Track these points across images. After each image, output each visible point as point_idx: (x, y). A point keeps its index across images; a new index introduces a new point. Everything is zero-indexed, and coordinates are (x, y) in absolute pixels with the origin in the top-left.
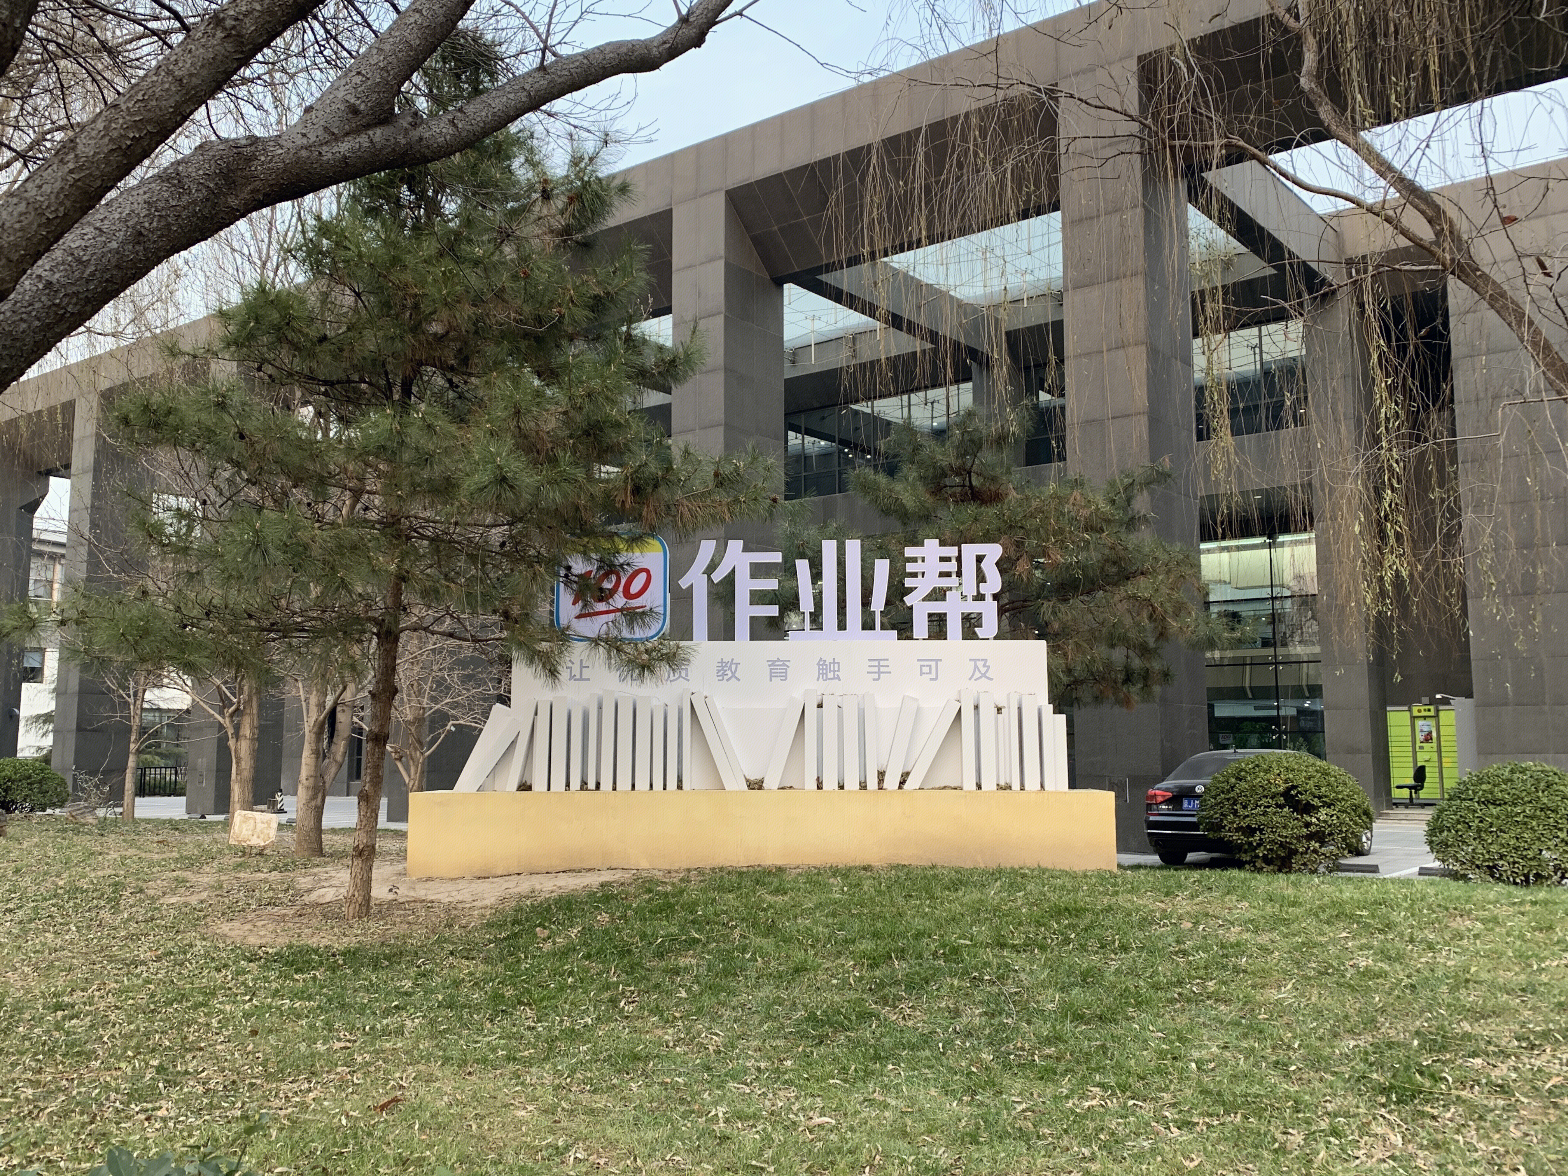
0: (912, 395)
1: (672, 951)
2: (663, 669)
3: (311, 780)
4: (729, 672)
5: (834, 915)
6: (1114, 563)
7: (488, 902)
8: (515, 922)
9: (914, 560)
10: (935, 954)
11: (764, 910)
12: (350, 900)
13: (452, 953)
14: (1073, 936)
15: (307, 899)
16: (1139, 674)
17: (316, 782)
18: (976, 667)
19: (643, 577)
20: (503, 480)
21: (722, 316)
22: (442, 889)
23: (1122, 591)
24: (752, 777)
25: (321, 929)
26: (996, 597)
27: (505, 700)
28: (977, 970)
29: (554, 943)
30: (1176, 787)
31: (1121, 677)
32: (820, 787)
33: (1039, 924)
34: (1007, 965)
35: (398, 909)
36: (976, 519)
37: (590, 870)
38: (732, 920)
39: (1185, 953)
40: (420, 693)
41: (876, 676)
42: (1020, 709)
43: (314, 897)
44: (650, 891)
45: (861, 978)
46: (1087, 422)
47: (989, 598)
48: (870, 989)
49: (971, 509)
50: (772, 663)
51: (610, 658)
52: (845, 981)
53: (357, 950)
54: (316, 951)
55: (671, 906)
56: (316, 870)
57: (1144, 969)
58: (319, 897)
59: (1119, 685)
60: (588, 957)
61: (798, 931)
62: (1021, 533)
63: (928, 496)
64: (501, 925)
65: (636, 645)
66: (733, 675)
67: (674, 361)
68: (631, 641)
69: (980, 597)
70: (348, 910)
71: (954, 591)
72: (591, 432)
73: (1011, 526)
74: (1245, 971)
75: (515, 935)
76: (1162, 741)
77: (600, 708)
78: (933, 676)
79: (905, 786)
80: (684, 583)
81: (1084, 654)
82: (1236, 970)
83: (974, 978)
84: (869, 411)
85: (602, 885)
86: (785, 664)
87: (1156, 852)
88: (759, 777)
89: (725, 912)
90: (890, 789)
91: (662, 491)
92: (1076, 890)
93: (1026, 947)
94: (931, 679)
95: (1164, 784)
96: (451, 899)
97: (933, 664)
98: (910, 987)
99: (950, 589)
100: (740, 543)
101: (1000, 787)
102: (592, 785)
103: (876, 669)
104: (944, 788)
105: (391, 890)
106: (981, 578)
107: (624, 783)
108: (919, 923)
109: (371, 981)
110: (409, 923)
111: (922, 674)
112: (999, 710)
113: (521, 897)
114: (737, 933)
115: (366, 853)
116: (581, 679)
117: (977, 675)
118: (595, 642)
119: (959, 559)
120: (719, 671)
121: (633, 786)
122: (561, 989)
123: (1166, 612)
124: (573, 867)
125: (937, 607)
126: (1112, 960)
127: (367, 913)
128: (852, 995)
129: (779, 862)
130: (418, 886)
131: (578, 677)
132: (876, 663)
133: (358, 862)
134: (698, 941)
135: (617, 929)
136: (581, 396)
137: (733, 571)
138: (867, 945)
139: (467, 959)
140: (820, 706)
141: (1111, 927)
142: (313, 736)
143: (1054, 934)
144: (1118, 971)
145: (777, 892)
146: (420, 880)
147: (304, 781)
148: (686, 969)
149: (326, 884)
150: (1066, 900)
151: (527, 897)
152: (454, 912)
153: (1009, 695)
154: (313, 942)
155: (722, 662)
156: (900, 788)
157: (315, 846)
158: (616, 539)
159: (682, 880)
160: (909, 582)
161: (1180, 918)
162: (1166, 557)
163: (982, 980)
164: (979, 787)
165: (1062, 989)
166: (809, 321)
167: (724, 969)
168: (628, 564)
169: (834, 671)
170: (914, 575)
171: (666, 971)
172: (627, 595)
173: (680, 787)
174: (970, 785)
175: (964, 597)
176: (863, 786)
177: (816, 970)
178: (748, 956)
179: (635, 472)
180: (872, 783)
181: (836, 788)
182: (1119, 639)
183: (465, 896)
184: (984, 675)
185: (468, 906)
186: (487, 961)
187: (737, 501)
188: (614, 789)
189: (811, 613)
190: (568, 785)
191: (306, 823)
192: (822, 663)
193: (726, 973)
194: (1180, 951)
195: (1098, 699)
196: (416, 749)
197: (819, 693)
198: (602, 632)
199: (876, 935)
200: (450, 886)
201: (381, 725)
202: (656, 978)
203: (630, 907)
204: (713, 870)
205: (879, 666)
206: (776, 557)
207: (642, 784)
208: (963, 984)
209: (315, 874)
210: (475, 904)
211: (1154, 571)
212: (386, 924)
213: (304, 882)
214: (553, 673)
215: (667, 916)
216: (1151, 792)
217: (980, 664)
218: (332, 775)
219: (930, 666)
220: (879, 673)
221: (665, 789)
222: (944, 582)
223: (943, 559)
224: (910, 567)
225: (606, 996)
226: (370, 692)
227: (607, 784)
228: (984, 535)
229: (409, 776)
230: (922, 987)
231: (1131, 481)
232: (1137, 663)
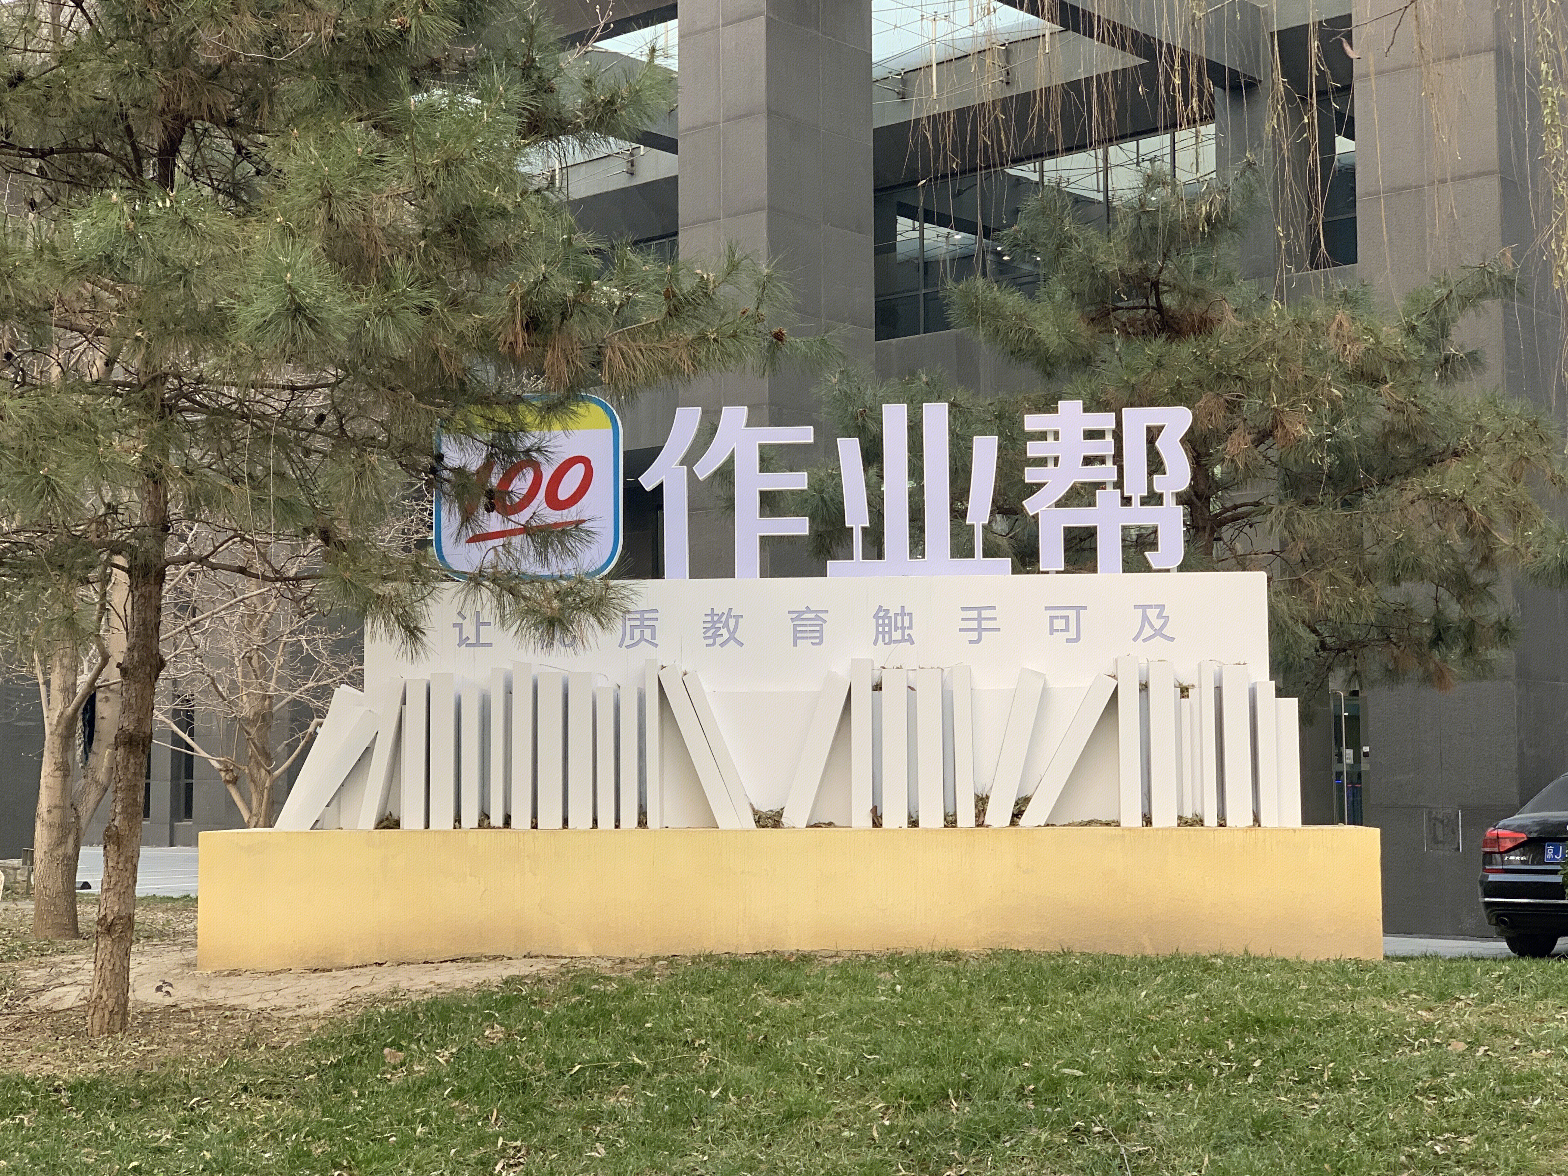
0: (1112, 149)
1: (596, 1086)
2: (587, 624)
3: (56, 812)
4: (724, 631)
5: (867, 1028)
6: (1406, 437)
7: (321, 1009)
8: (358, 1039)
9: (1042, 436)
10: (1020, 1093)
11: (756, 1020)
12: (92, 1004)
13: (245, 1089)
14: (1257, 1064)
15: (33, 1004)
16: (1459, 629)
17: (64, 816)
18: (1145, 618)
19: (577, 473)
20: (297, 310)
21: (763, 19)
22: (252, 989)
23: (1416, 486)
24: (764, 807)
25: (45, 1051)
26: (1181, 499)
27: (357, 681)
28: (1084, 1118)
29: (410, 1072)
30: (1538, 824)
31: (1428, 633)
32: (877, 823)
33: (1206, 1045)
34: (1135, 1109)
35: (178, 1020)
36: (1159, 364)
37: (495, 958)
38: (700, 1037)
39: (1440, 1091)
40: (264, 671)
41: (974, 636)
42: (1219, 689)
43: (45, 1000)
44: (579, 990)
45: (891, 1129)
46: (1393, 189)
47: (1169, 500)
48: (903, 1147)
49: (1156, 346)
50: (798, 616)
51: (501, 606)
52: (864, 1131)
53: (95, 1083)
54: (29, 1085)
55: (606, 1014)
56: (57, 959)
57: (1365, 1117)
58: (54, 1000)
59: (1425, 650)
60: (458, 1094)
61: (803, 1054)
62: (1238, 388)
63: (1083, 325)
64: (333, 1046)
65: (543, 584)
66: (732, 637)
67: (611, 102)
68: (534, 579)
69: (1153, 499)
70: (95, 1022)
71: (1110, 489)
72: (457, 227)
73: (1219, 376)
74: (1531, 1121)
75: (350, 1060)
76: (1520, 746)
77: (509, 692)
78: (1072, 634)
79: (1023, 821)
80: (648, 481)
81: (1343, 594)
82: (1517, 1119)
83: (1077, 1130)
84: (1035, 177)
85: (506, 982)
86: (819, 617)
87: (1501, 935)
88: (776, 808)
89: (691, 1024)
90: (995, 825)
91: (575, 325)
92: (1287, 988)
93: (1174, 1081)
94: (1068, 640)
95: (1518, 819)
96: (263, 1005)
97: (1072, 614)
98: (969, 1142)
99: (1101, 485)
100: (743, 412)
101: (1183, 821)
102: (497, 819)
103: (974, 624)
104: (1089, 823)
105: (159, 989)
106: (1155, 465)
107: (550, 817)
108: (1004, 1042)
109: (106, 1131)
110: (188, 1042)
111: (1052, 631)
112: (1184, 691)
113: (375, 1000)
114: (704, 1057)
115: (119, 928)
116: (478, 644)
117: (1148, 631)
118: (476, 580)
119: (1118, 435)
120: (707, 629)
121: (565, 822)
122: (404, 1145)
123: (1490, 520)
124: (468, 953)
125: (1079, 517)
126: (1314, 1101)
127: (123, 1028)
128: (870, 1155)
129: (806, 947)
130: (213, 984)
131: (472, 640)
132: (974, 614)
133: (105, 943)
134: (639, 1069)
135: (513, 1051)
136: (434, 166)
137: (731, 459)
138: (911, 1077)
139: (269, 1097)
140: (878, 687)
141: (1326, 1050)
142: (58, 741)
143: (1227, 1059)
144: (1320, 1118)
145: (785, 992)
146: (218, 974)
147: (45, 815)
148: (613, 1114)
149: (66, 981)
150: (1266, 1005)
151: (384, 1001)
152: (264, 1024)
153: (1199, 665)
154: (29, 1070)
155: (712, 613)
156: (1013, 823)
157: (65, 920)
158: (521, 407)
159: (639, 975)
160: (1031, 475)
161: (1452, 1034)
162: (1498, 425)
163: (1087, 1132)
164: (1147, 820)
165: (1218, 1148)
166: (928, 24)
167: (672, 1115)
168: (539, 450)
169: (903, 628)
170: (1041, 462)
171: (580, 1117)
172: (553, 502)
173: (642, 823)
174: (1132, 818)
175: (1127, 501)
176: (951, 821)
177: (820, 1115)
178: (714, 1094)
179: (528, 293)
180: (966, 816)
181: (905, 824)
182: (1405, 568)
183: (287, 999)
184: (1159, 632)
185: (289, 1014)
186: (298, 1100)
187: (702, 338)
188: (535, 826)
189: (864, 529)
190: (458, 820)
191: (50, 884)
192: (881, 614)
193: (674, 1119)
194: (1432, 1088)
195: (1393, 674)
196: (259, 765)
197: (877, 666)
198: (486, 564)
199: (931, 1061)
200: (265, 984)
201: (139, 720)
202: (563, 1126)
203: (540, 1015)
204: (694, 960)
205: (979, 619)
206: (804, 435)
207: (580, 818)
208: (1057, 1138)
209: (55, 965)
210: (302, 1010)
211: (1477, 449)
212: (151, 1043)
213: (33, 977)
214: (413, 633)
215: (596, 1030)
216: (1491, 832)
217: (1152, 614)
218: (91, 804)
219: (1067, 618)
220: (980, 630)
221: (617, 827)
222: (1094, 473)
223: (1091, 435)
224: (1034, 449)
225: (473, 1155)
226: (119, 665)
227: (521, 818)
228: (1172, 392)
229: (250, 810)
230: (987, 1144)
231: (1445, 292)
232: (1454, 611)
